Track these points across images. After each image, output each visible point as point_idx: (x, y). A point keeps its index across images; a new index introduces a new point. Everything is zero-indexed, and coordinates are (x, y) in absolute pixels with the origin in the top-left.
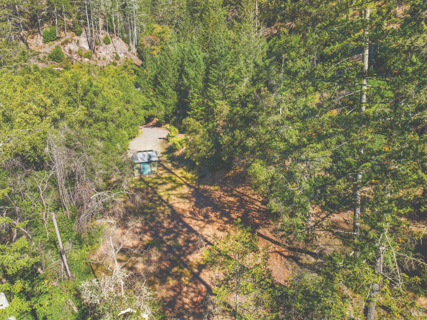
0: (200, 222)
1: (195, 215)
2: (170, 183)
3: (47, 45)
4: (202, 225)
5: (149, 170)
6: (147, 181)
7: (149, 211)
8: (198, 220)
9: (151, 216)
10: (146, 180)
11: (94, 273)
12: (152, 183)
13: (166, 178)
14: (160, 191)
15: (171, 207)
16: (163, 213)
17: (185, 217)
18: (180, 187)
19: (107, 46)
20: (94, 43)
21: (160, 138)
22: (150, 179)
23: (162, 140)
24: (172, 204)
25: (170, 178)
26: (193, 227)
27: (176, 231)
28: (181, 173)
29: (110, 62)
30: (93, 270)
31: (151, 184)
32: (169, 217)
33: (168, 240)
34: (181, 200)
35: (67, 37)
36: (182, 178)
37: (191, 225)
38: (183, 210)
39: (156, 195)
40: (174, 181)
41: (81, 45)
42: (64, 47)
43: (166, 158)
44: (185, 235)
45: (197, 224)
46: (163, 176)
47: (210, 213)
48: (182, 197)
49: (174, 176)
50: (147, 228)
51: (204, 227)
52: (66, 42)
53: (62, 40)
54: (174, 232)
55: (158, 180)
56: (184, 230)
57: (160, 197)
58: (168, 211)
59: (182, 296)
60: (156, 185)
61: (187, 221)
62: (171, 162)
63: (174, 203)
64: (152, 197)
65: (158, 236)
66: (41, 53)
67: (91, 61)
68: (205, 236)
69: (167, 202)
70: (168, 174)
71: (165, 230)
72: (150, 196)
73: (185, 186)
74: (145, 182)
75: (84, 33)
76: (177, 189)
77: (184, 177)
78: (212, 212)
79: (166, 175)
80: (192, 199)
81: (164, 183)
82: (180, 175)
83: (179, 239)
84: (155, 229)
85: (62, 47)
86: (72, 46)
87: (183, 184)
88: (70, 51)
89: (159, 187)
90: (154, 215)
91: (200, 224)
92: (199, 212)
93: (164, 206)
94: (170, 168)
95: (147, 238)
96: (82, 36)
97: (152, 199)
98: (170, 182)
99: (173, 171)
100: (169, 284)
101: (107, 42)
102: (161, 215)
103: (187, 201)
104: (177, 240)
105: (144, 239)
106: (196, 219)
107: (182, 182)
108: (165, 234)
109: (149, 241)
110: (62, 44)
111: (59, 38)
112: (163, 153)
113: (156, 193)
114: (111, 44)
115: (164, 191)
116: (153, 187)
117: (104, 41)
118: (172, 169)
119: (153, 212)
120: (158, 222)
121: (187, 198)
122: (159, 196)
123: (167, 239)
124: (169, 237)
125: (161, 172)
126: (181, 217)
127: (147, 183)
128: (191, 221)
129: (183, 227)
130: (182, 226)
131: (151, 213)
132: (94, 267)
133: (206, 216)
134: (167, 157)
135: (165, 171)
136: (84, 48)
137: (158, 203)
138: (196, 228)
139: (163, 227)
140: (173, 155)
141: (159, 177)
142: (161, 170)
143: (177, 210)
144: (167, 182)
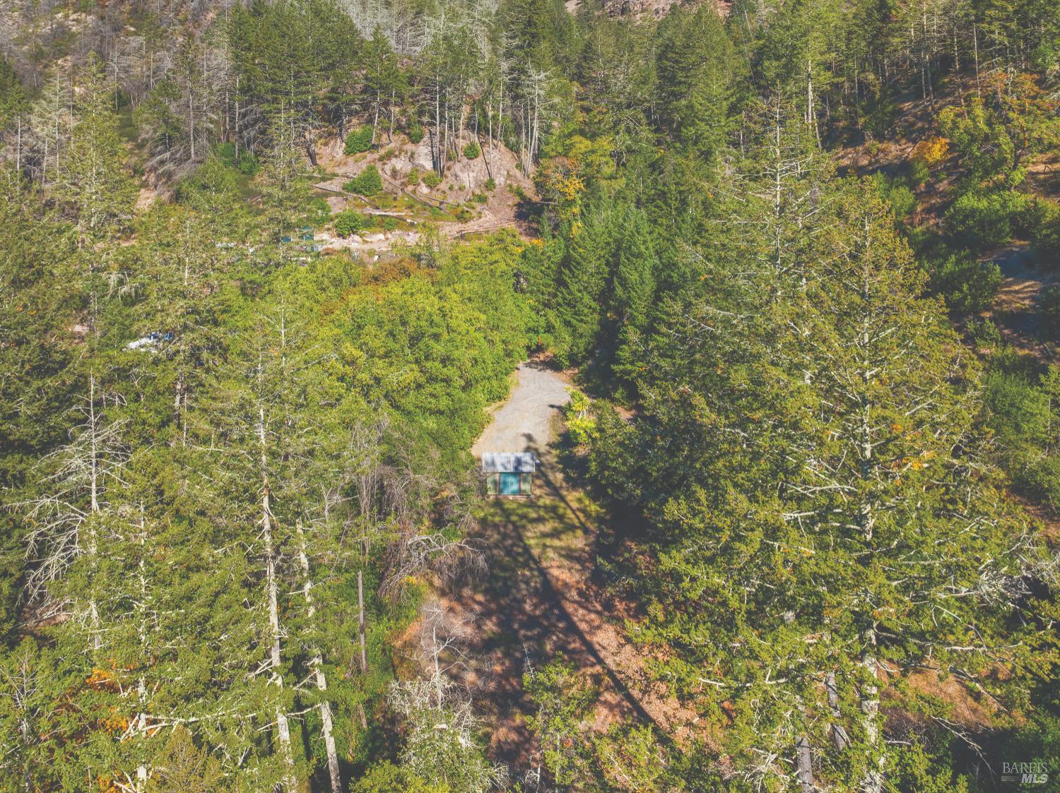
0: (593, 616)
1: (587, 600)
2: (551, 521)
3: (351, 159)
4: (597, 623)
5: (515, 487)
6: (508, 509)
7: (502, 574)
8: (590, 611)
9: (505, 584)
10: (506, 506)
11: (394, 671)
12: (518, 515)
13: (545, 507)
14: (529, 534)
15: (543, 573)
16: (527, 583)
17: (567, 599)
18: (571, 533)
19: (470, 161)
20: (444, 157)
21: (552, 406)
22: (514, 506)
23: (556, 410)
24: (548, 568)
25: (554, 509)
26: (578, 623)
27: (546, 623)
28: (580, 500)
29: (473, 194)
30: (393, 666)
31: (514, 518)
32: (536, 593)
33: (528, 638)
34: (566, 563)
35: (392, 145)
36: (578, 513)
37: (575, 619)
38: (566, 584)
39: (521, 544)
40: (561, 518)
41: (416, 162)
42: (384, 164)
43: (556, 460)
44: (561, 636)
45: (587, 618)
46: (541, 502)
47: (617, 599)
48: (570, 555)
49: (562, 505)
50: (493, 606)
51: (599, 627)
52: (390, 155)
53: (382, 152)
54: (540, 625)
55: (530, 510)
56: (561, 625)
57: (527, 549)
58: (536, 582)
59: (531, 745)
60: (524, 522)
61: (570, 608)
62: (563, 471)
63: (552, 567)
64: (512, 546)
65: (511, 627)
66: (337, 175)
67: (434, 192)
68: (597, 647)
69: (537, 562)
70: (552, 498)
71: (525, 618)
72: (509, 542)
73: (579, 533)
74: (504, 510)
75: (426, 138)
76: (563, 537)
77: (584, 511)
78: (622, 600)
79: (547, 501)
80: (588, 564)
81: (540, 520)
82: (575, 505)
83: (547, 642)
84: (507, 611)
85: (379, 165)
86: (400, 164)
87: (577, 528)
88: (395, 173)
89: (529, 526)
90: (509, 583)
91: (593, 621)
92: (597, 595)
93: (531, 569)
94: (558, 485)
95: (490, 626)
96: (421, 143)
97: (512, 550)
98: (552, 518)
99: (564, 493)
100: (514, 721)
101: (471, 153)
102: (523, 586)
103: (578, 567)
104: (545, 643)
105: (485, 628)
106: (586, 608)
107: (576, 522)
108: (524, 625)
109: (493, 633)
110: (381, 159)
111: (375, 147)
112: (552, 445)
113: (520, 538)
114: (480, 159)
115: (537, 537)
116: (518, 524)
117: (465, 152)
118: (561, 487)
119: (510, 578)
120: (515, 600)
121: (578, 560)
122: (525, 545)
123: (525, 636)
124: (529, 633)
125: (538, 492)
126: (560, 597)
127: (507, 513)
128: (576, 610)
129: (560, 619)
130: (558, 616)
131: (505, 579)
132: (396, 662)
133: (608, 605)
134: (558, 456)
135: (547, 490)
136: (424, 167)
137: (521, 559)
138: (583, 626)
139: (523, 612)
140: (571, 452)
141: (532, 504)
142: (540, 487)
143: (554, 581)
144: (547, 516)
